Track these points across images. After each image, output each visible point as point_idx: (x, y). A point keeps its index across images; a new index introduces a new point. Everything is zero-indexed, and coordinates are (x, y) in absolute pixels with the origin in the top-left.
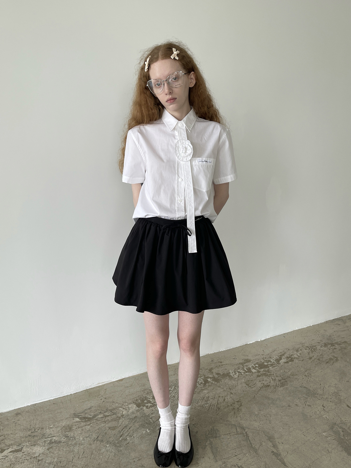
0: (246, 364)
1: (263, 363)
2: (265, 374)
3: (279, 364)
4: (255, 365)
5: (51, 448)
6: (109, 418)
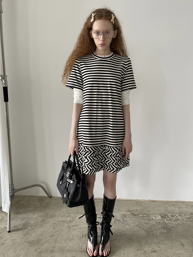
6: (145, 218)
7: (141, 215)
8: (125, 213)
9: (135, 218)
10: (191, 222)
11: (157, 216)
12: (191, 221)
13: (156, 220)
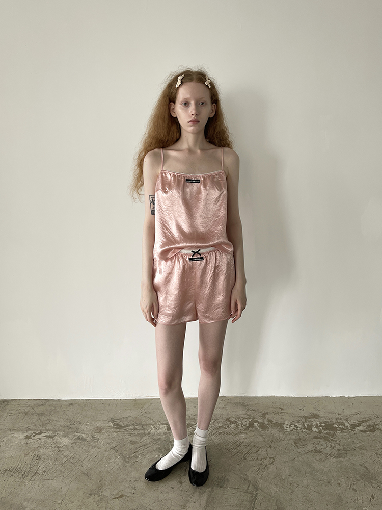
0: (311, 419)
1: (334, 424)
2: (325, 438)
3: (352, 431)
4: (321, 423)
5: (75, 443)
6: (136, 432)
7: (130, 428)
8: (102, 425)
9: (117, 432)
10: (219, 437)
11: (161, 427)
12: (220, 433)
13: (153, 435)
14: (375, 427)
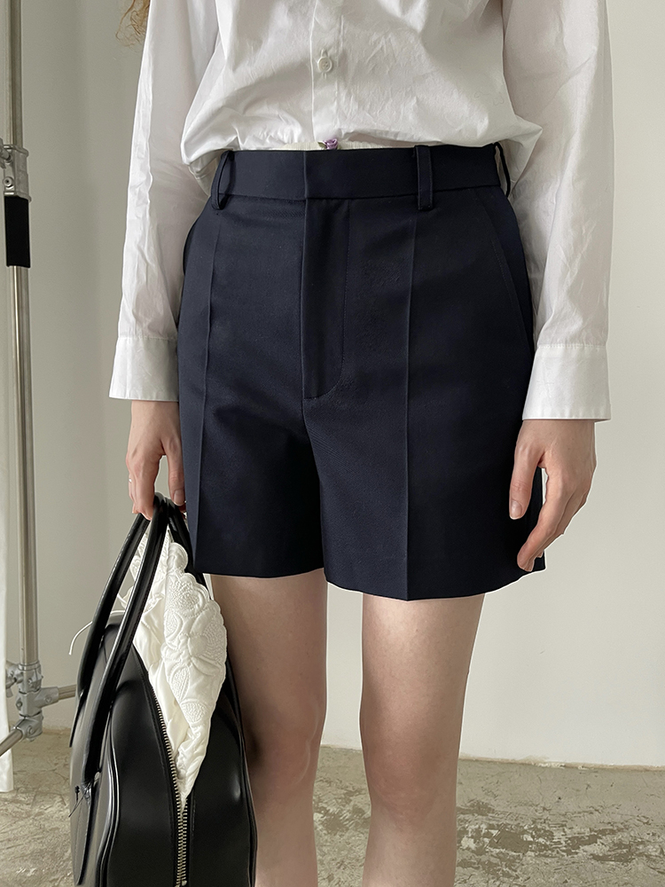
14: (633, 848)
